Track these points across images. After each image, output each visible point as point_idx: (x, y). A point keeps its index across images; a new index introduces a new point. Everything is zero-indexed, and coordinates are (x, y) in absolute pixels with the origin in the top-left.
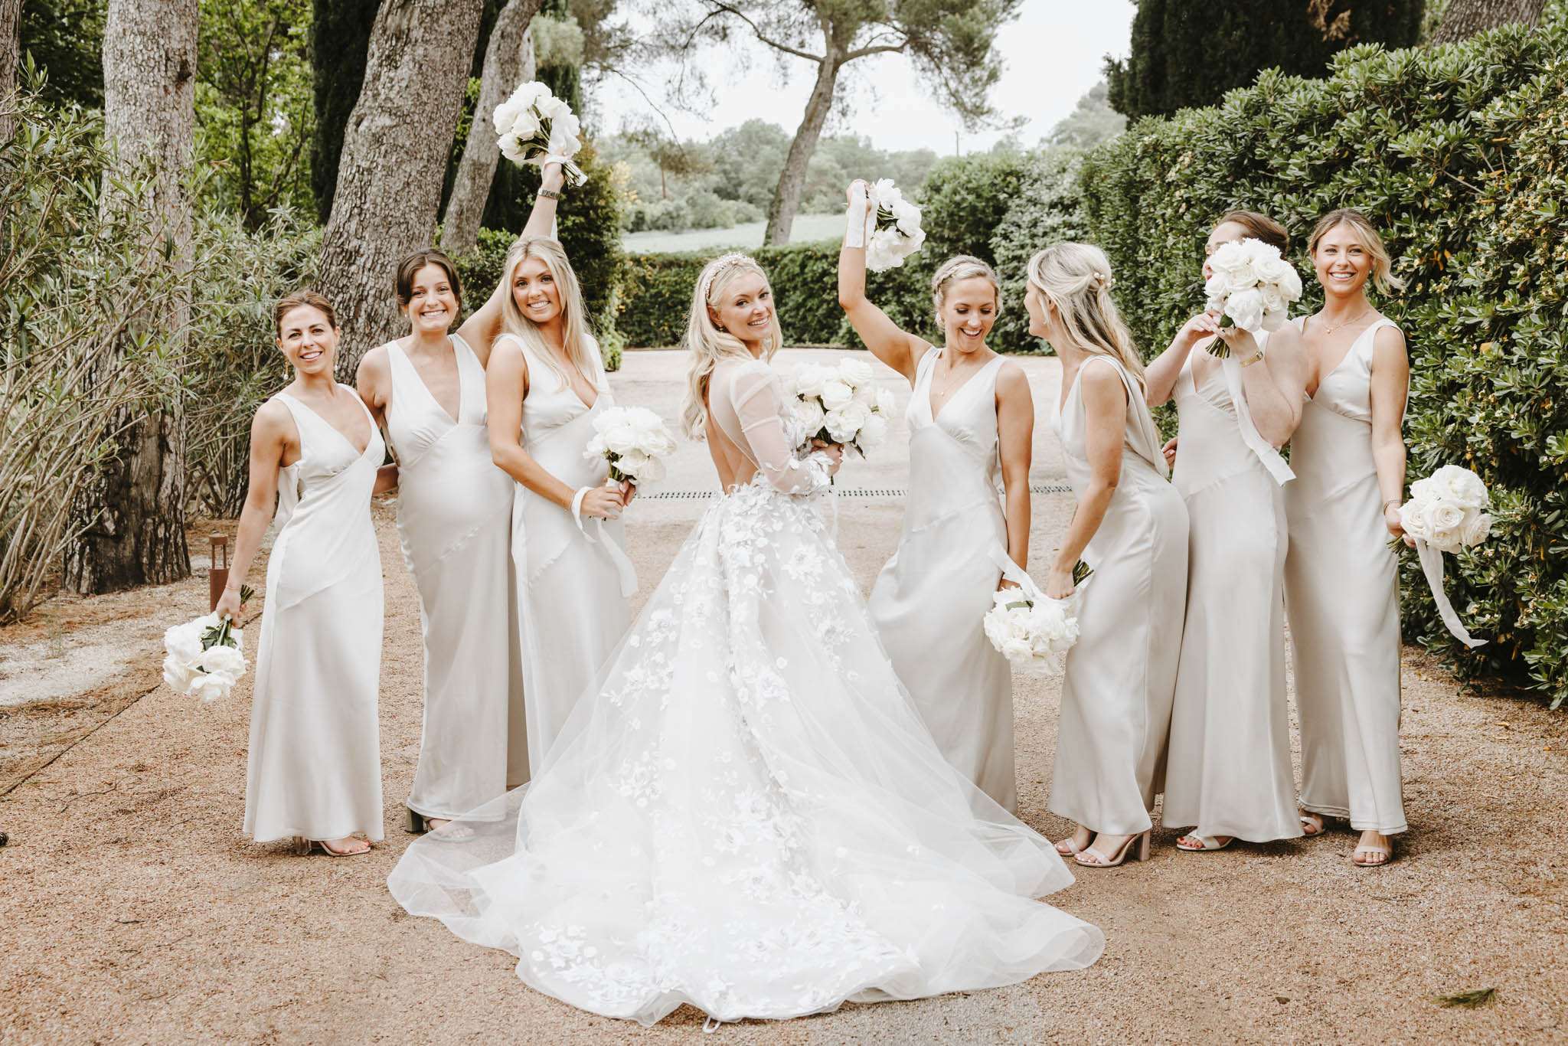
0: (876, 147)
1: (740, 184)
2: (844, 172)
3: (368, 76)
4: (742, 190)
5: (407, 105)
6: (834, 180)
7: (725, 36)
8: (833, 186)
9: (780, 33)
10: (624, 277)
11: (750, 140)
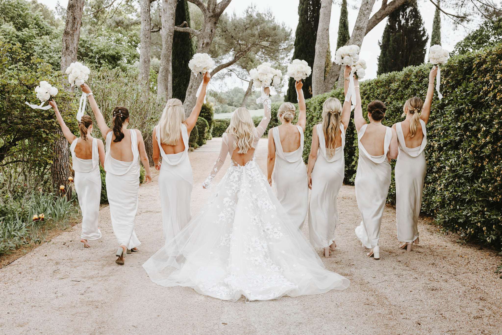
1: (233, 102)
3: (186, 97)
4: (234, 104)
5: (191, 101)
7: (231, 75)
9: (242, 76)
10: (214, 124)
11: (235, 92)
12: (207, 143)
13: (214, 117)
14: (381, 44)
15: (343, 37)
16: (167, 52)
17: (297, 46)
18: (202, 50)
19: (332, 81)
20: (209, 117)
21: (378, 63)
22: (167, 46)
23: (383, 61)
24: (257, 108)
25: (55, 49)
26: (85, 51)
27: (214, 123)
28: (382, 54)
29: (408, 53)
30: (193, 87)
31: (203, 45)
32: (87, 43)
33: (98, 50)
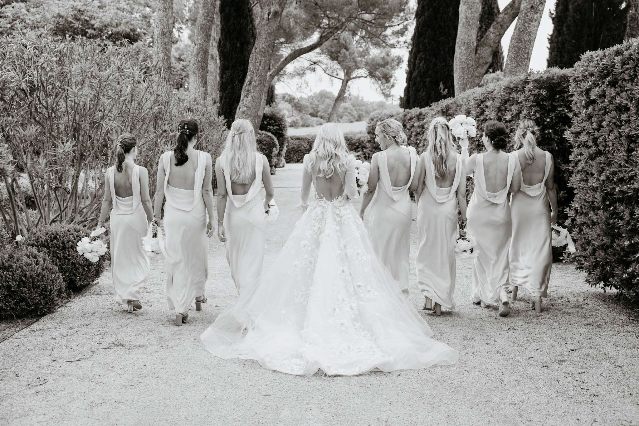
0: (365, 100)
1: (318, 112)
2: (354, 108)
3: (241, 99)
4: (319, 114)
5: (250, 105)
6: (350, 111)
7: (314, 71)
8: (350, 113)
9: (331, 71)
10: (288, 143)
11: (321, 97)
12: (276, 173)
13: (288, 131)
14: (553, 16)
15: (488, 7)
16: (206, 21)
17: (420, 17)
18: (267, 24)
19: (478, 72)
20: (281, 132)
21: (549, 46)
22: (206, 11)
23: (557, 42)
24: (353, 120)
25: (33, 23)
26: (80, 26)
27: (288, 141)
28: (556, 32)
29: (598, 28)
30: (253, 83)
31: (269, 15)
32: (85, 14)
33: (102, 24)
